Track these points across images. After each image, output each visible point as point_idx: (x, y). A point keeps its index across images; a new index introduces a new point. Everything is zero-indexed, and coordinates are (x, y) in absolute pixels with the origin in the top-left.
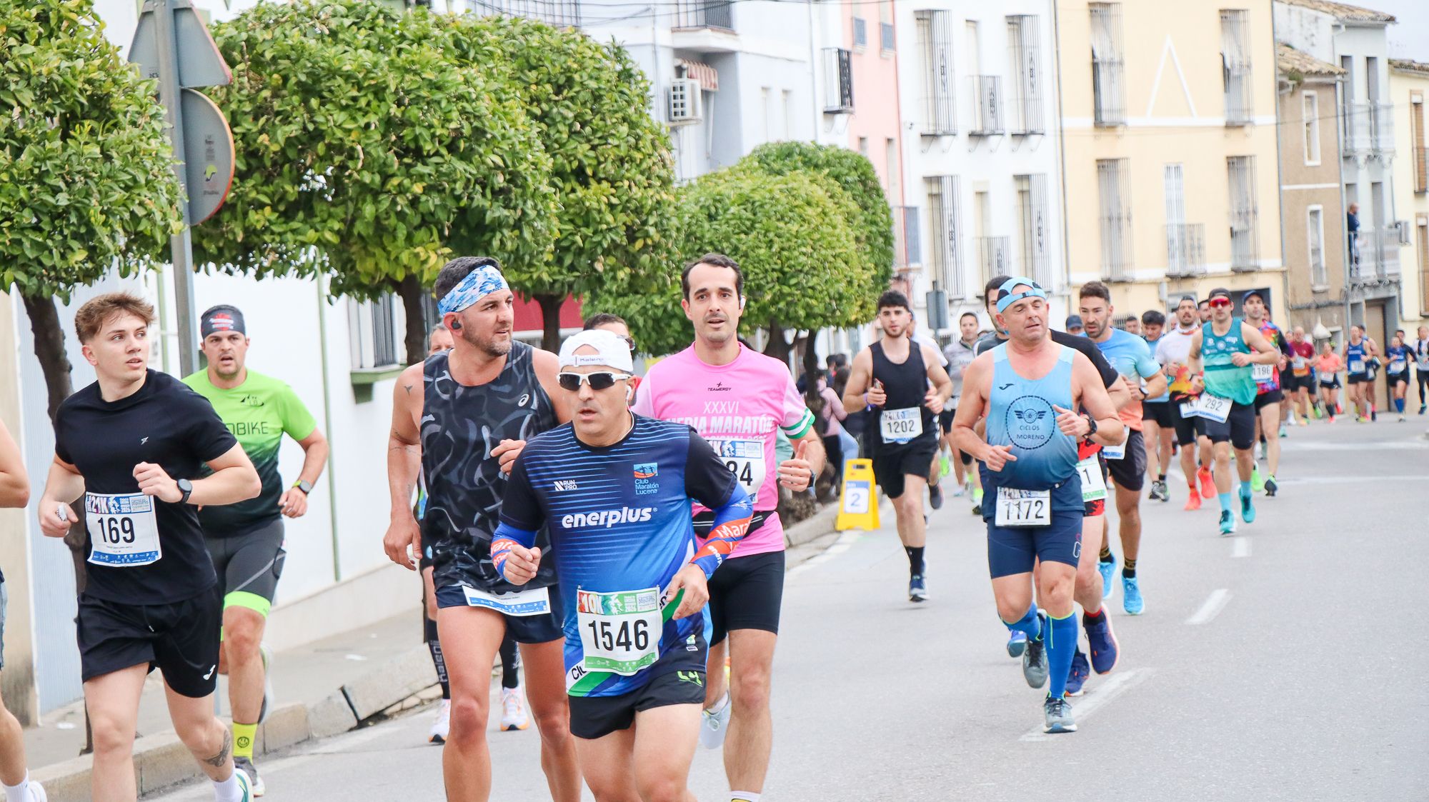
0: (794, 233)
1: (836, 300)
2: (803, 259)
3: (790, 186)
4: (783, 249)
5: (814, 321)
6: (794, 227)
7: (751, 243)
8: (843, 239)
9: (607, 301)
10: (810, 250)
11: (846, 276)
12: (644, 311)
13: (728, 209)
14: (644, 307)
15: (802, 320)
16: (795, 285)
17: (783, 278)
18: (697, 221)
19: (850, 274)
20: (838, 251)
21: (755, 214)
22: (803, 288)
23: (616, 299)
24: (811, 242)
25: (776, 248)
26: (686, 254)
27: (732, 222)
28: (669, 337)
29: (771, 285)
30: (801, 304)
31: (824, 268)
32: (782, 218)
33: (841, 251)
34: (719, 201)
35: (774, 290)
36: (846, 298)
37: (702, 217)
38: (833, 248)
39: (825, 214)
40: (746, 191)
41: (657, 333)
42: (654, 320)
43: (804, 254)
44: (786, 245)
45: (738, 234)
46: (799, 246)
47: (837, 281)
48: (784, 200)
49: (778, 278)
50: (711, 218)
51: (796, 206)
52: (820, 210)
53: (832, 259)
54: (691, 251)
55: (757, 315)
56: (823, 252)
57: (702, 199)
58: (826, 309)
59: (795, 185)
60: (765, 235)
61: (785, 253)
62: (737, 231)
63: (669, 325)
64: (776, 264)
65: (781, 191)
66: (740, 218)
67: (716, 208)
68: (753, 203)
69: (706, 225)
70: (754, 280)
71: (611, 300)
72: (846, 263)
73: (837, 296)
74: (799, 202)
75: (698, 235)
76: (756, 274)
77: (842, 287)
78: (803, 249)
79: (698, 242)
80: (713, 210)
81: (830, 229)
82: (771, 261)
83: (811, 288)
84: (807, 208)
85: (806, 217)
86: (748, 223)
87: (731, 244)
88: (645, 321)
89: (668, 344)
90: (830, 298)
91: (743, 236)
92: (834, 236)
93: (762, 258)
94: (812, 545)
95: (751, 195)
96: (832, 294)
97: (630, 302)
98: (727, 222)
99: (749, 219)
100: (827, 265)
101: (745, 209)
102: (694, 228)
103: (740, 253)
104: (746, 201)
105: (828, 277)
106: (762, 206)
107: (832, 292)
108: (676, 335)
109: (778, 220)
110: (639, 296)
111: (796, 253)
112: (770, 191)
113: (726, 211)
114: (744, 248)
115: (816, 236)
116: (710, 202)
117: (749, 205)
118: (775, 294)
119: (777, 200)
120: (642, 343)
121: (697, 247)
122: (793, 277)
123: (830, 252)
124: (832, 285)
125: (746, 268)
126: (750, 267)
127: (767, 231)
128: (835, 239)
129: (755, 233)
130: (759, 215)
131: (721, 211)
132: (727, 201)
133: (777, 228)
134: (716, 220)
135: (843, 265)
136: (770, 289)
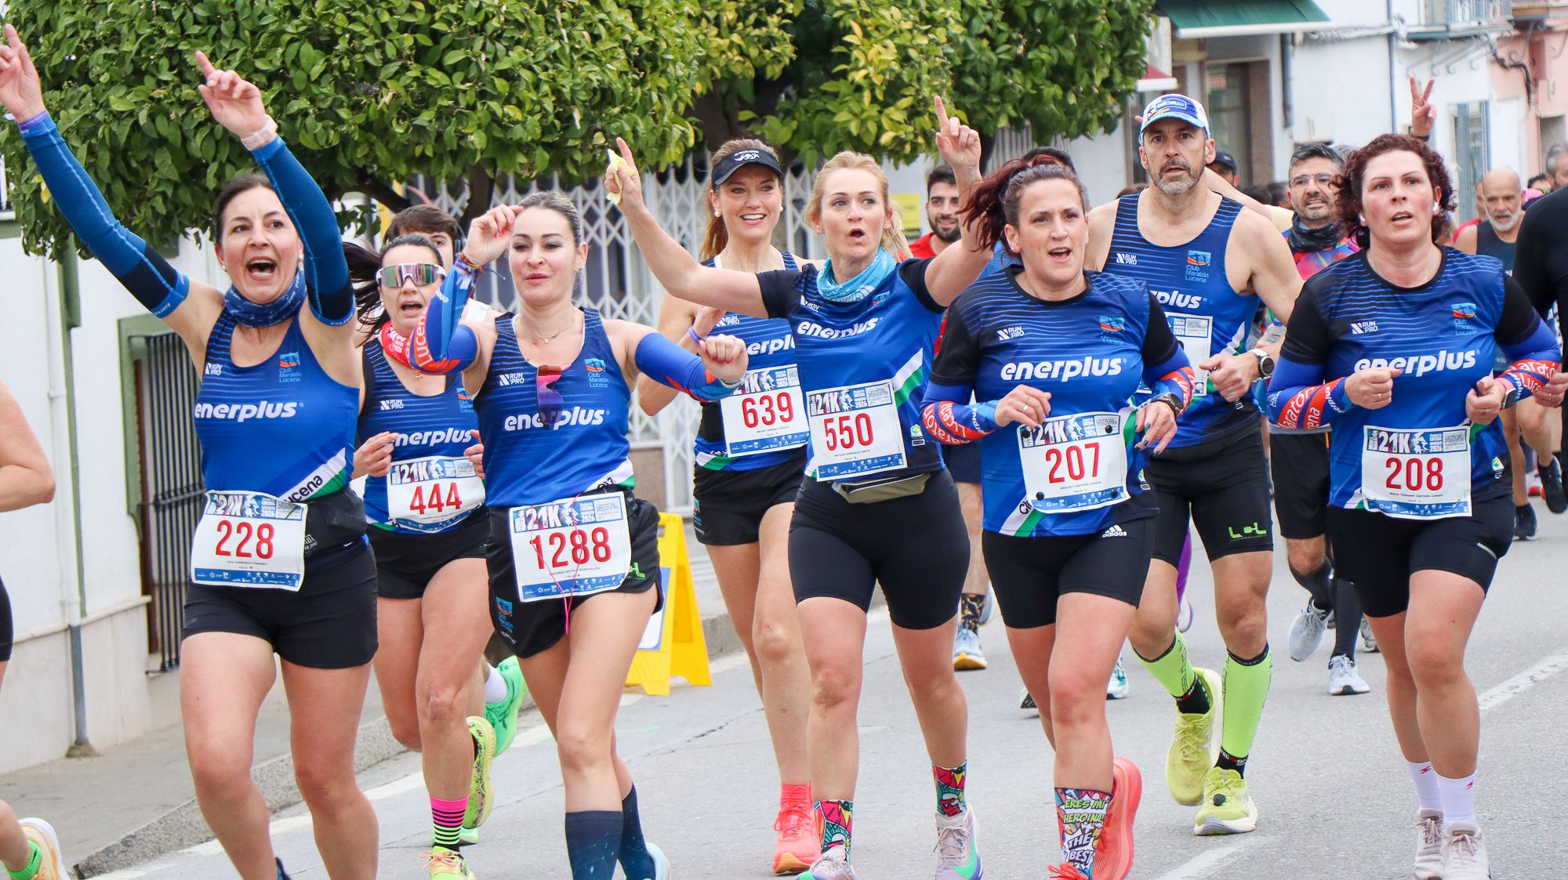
96: (566, 91)
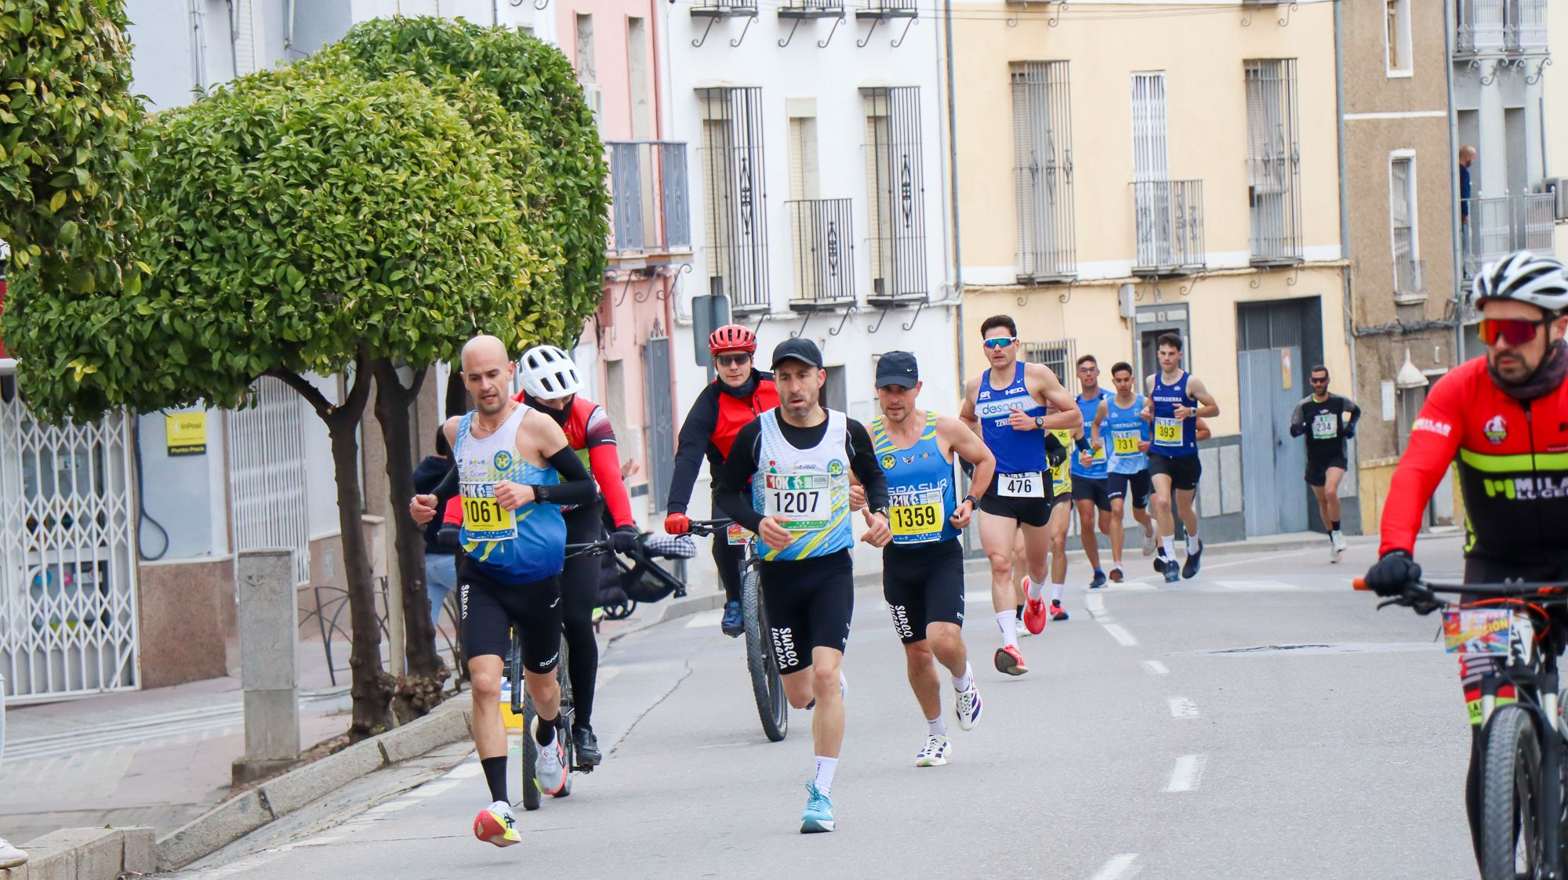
0: (400, 187)
1: (476, 313)
2: (416, 234)
3: (393, 99)
4: (378, 216)
5: (435, 349)
6: (403, 176)
7: (317, 204)
8: (491, 199)
9: (49, 308)
10: (429, 218)
11: (496, 268)
12: (117, 328)
13: (279, 140)
14: (117, 320)
15: (413, 347)
16: (401, 281)
17: (379, 270)
18: (219, 160)
19: (505, 263)
20: (482, 220)
21: (327, 151)
22: (416, 287)
23: (64, 305)
24: (431, 204)
25: (365, 212)
26: (198, 221)
27: (285, 164)
28: (164, 375)
29: (355, 283)
30: (411, 317)
31: (456, 252)
32: (378, 159)
33: (487, 220)
34: (259, 124)
35: (361, 292)
36: (497, 308)
37: (227, 153)
38: (474, 215)
39: (459, 153)
40: (311, 106)
41: (141, 367)
42: (135, 344)
43: (418, 226)
44: (384, 209)
45: (296, 186)
46: (408, 211)
47: (479, 277)
48: (381, 124)
49: (369, 269)
50: (245, 155)
51: (404, 138)
52: (449, 144)
53: (472, 237)
54: (207, 216)
55: (330, 338)
56: (454, 222)
57: (228, 121)
58: (458, 326)
59: (403, 98)
60: (345, 190)
61: (382, 223)
62: (292, 180)
63: (166, 355)
64: (365, 242)
65: (376, 108)
66: (300, 157)
67: (256, 138)
68: (324, 130)
69: (236, 170)
70: (323, 272)
71: (55, 305)
72: (498, 243)
73: (478, 304)
74: (410, 130)
75: (219, 187)
76: (331, 261)
77: (488, 287)
78: (418, 217)
79: (220, 200)
80: (249, 140)
81: (468, 181)
82: (355, 236)
83: (427, 287)
84: (424, 141)
85: (423, 158)
86: (314, 167)
87: (281, 203)
88: (119, 346)
89: (165, 389)
90: (466, 308)
91: (303, 190)
92: (473, 193)
93: (338, 231)
94: (427, 762)
95: (321, 115)
97: (92, 310)
98: (274, 165)
99: (316, 160)
100: (461, 246)
101: (309, 141)
102: (212, 174)
103: (299, 223)
104: (310, 125)
105: (461, 268)
106: (340, 135)
107: (469, 294)
108: (178, 373)
109: (370, 162)
110: (109, 299)
111: (403, 224)
112: (356, 108)
113: (272, 144)
114: (306, 213)
115: (441, 192)
116: (244, 125)
117: (316, 133)
118: (362, 299)
119: (369, 125)
120: (114, 386)
121: (217, 210)
122: (397, 267)
123: (467, 222)
124: (470, 282)
125: (310, 248)
126: (317, 248)
127: (350, 182)
128: (476, 198)
129: (326, 185)
130: (334, 151)
131: (263, 145)
132: (276, 125)
133: (368, 175)
134: (254, 160)
135: (492, 247)
136: (353, 289)
